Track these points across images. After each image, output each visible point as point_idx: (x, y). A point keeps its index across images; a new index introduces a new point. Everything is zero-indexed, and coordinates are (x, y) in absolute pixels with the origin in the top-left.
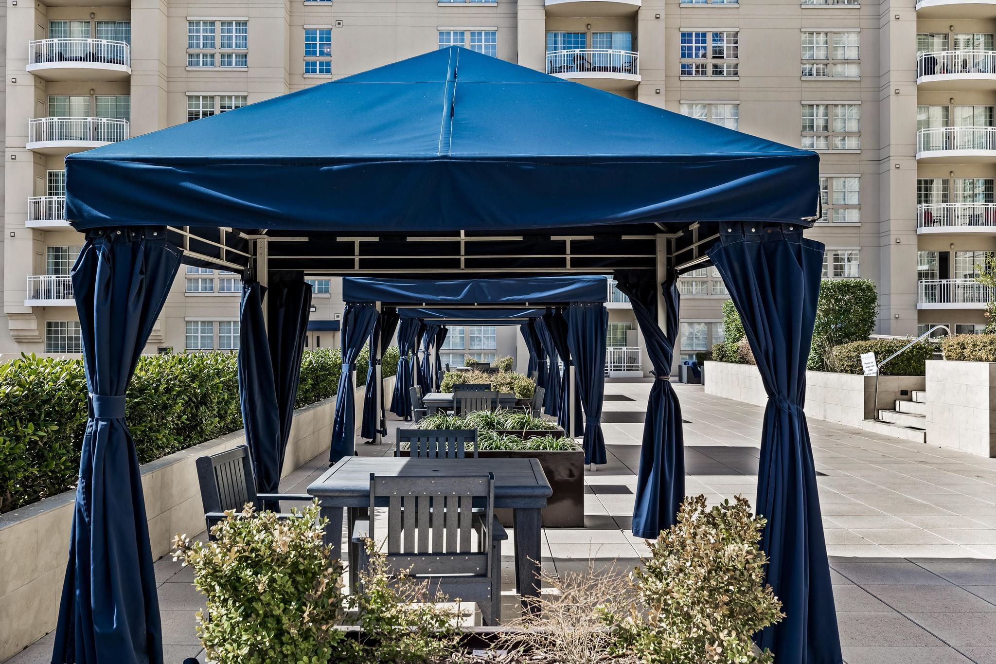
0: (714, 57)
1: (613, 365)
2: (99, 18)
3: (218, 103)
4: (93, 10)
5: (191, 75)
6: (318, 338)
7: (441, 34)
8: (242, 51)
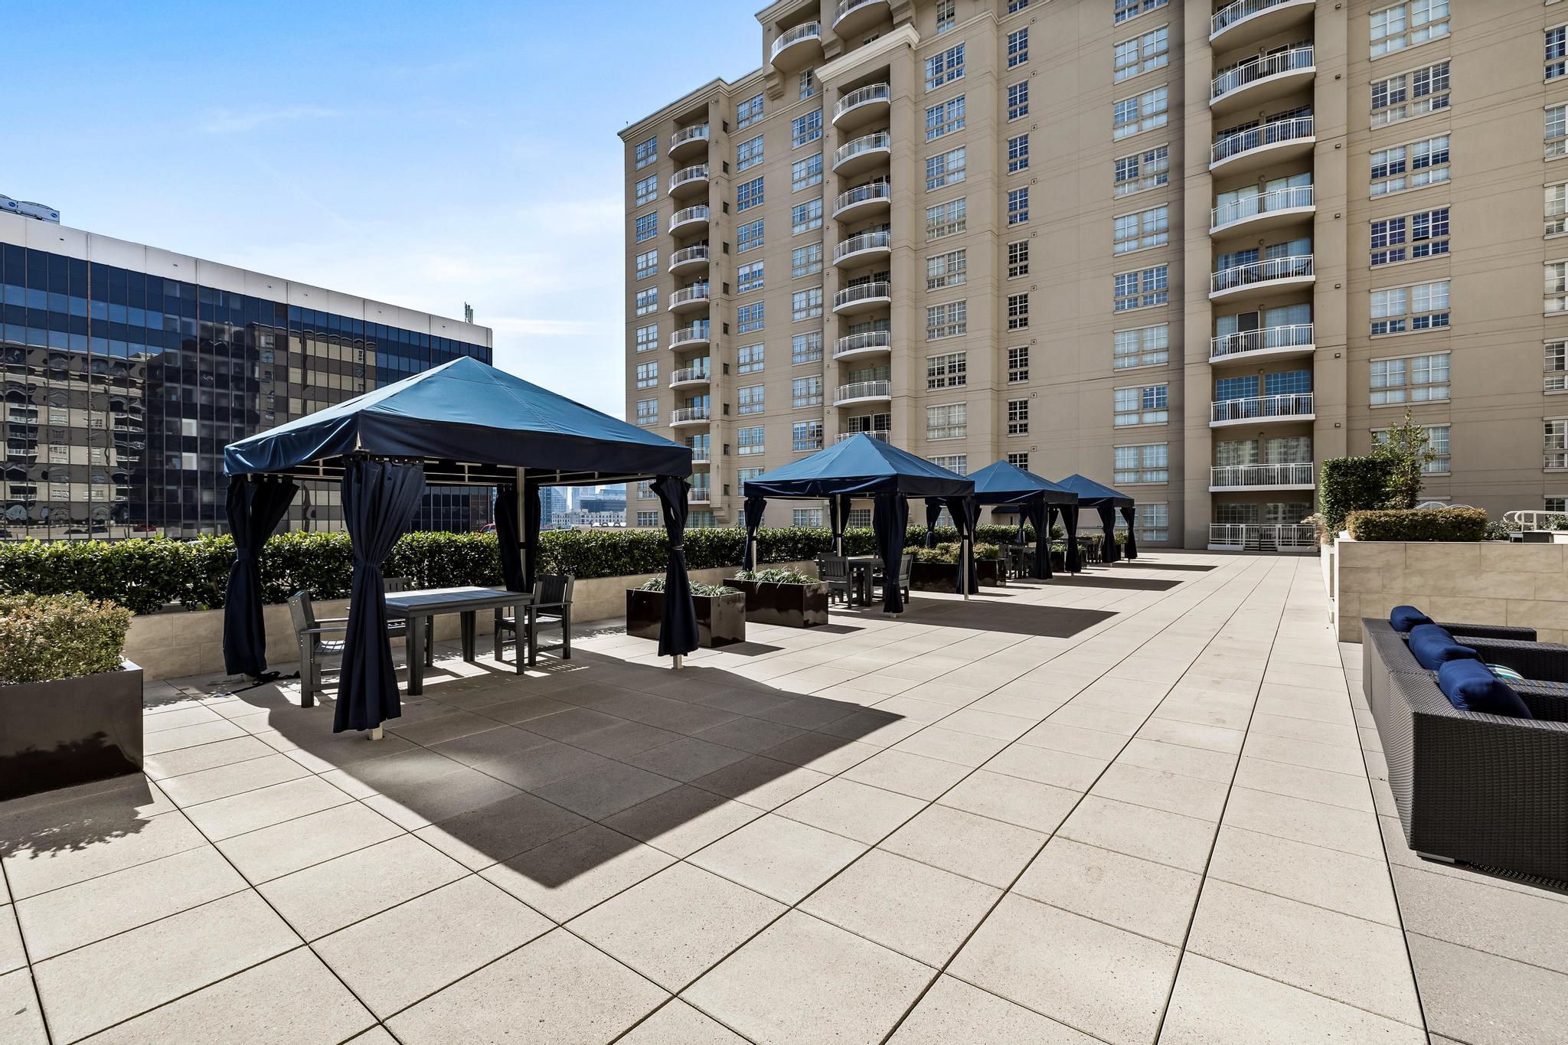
0: (1414, 240)
1: (1281, 540)
2: (875, 318)
3: (947, 360)
4: (872, 314)
5: (930, 344)
6: (1011, 518)
7: (1117, 278)
8: (962, 322)
